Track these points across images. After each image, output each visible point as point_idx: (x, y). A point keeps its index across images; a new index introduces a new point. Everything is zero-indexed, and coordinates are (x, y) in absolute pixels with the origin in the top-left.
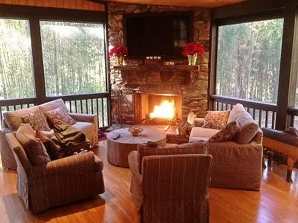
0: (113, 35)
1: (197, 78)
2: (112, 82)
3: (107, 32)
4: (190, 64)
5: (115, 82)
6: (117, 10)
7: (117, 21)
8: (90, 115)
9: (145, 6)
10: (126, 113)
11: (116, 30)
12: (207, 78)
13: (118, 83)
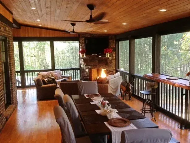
0: (81, 45)
1: (111, 62)
2: (81, 64)
3: (79, 44)
4: (107, 57)
5: (82, 64)
6: (82, 36)
7: (82, 40)
8: (68, 76)
9: (92, 34)
10: (86, 76)
11: (82, 44)
12: (115, 62)
13: (83, 64)
